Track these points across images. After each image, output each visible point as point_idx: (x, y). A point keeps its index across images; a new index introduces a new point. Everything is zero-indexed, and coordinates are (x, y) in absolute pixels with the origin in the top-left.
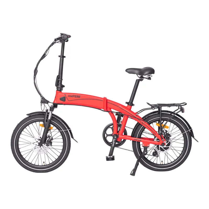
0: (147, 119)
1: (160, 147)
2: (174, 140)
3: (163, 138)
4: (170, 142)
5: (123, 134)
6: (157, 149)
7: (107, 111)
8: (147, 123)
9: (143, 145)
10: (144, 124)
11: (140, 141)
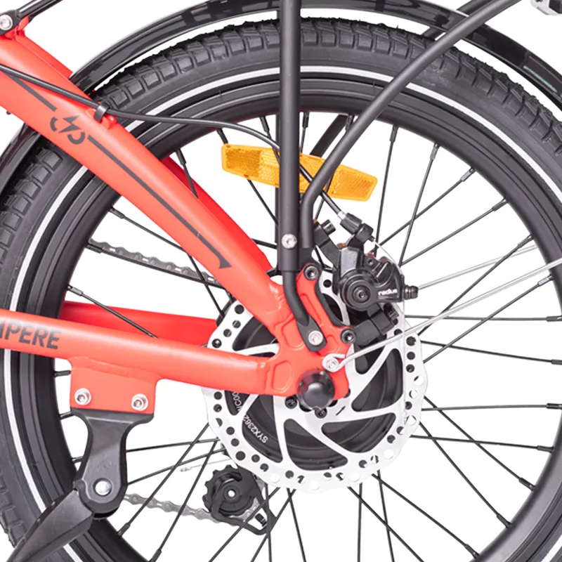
0: (136, 89)
1: (290, 424)
2: (442, 331)
3: (317, 309)
4: (404, 350)
6: (250, 451)
8: (131, 132)
9: (80, 394)
10: (90, 138)
11: (42, 345)
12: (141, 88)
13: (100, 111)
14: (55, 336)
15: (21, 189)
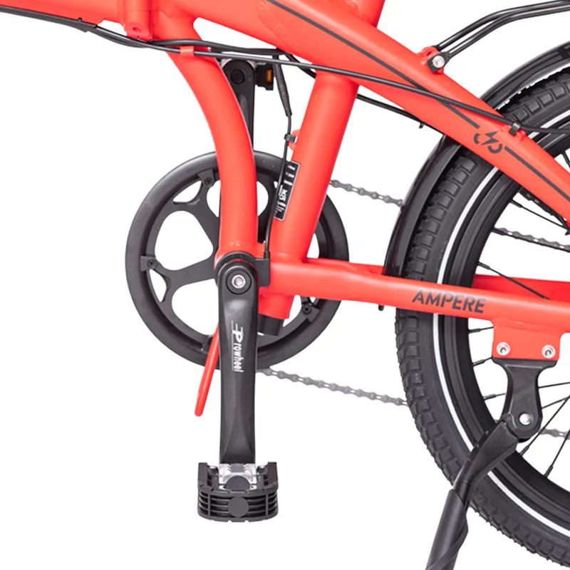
0: (534, 107)
5: (314, 252)
7: (156, 42)
8: (533, 139)
9: (502, 346)
10: (507, 149)
11: (470, 310)
12: (538, 106)
13: (515, 127)
14: (481, 302)
15: (443, 189)
